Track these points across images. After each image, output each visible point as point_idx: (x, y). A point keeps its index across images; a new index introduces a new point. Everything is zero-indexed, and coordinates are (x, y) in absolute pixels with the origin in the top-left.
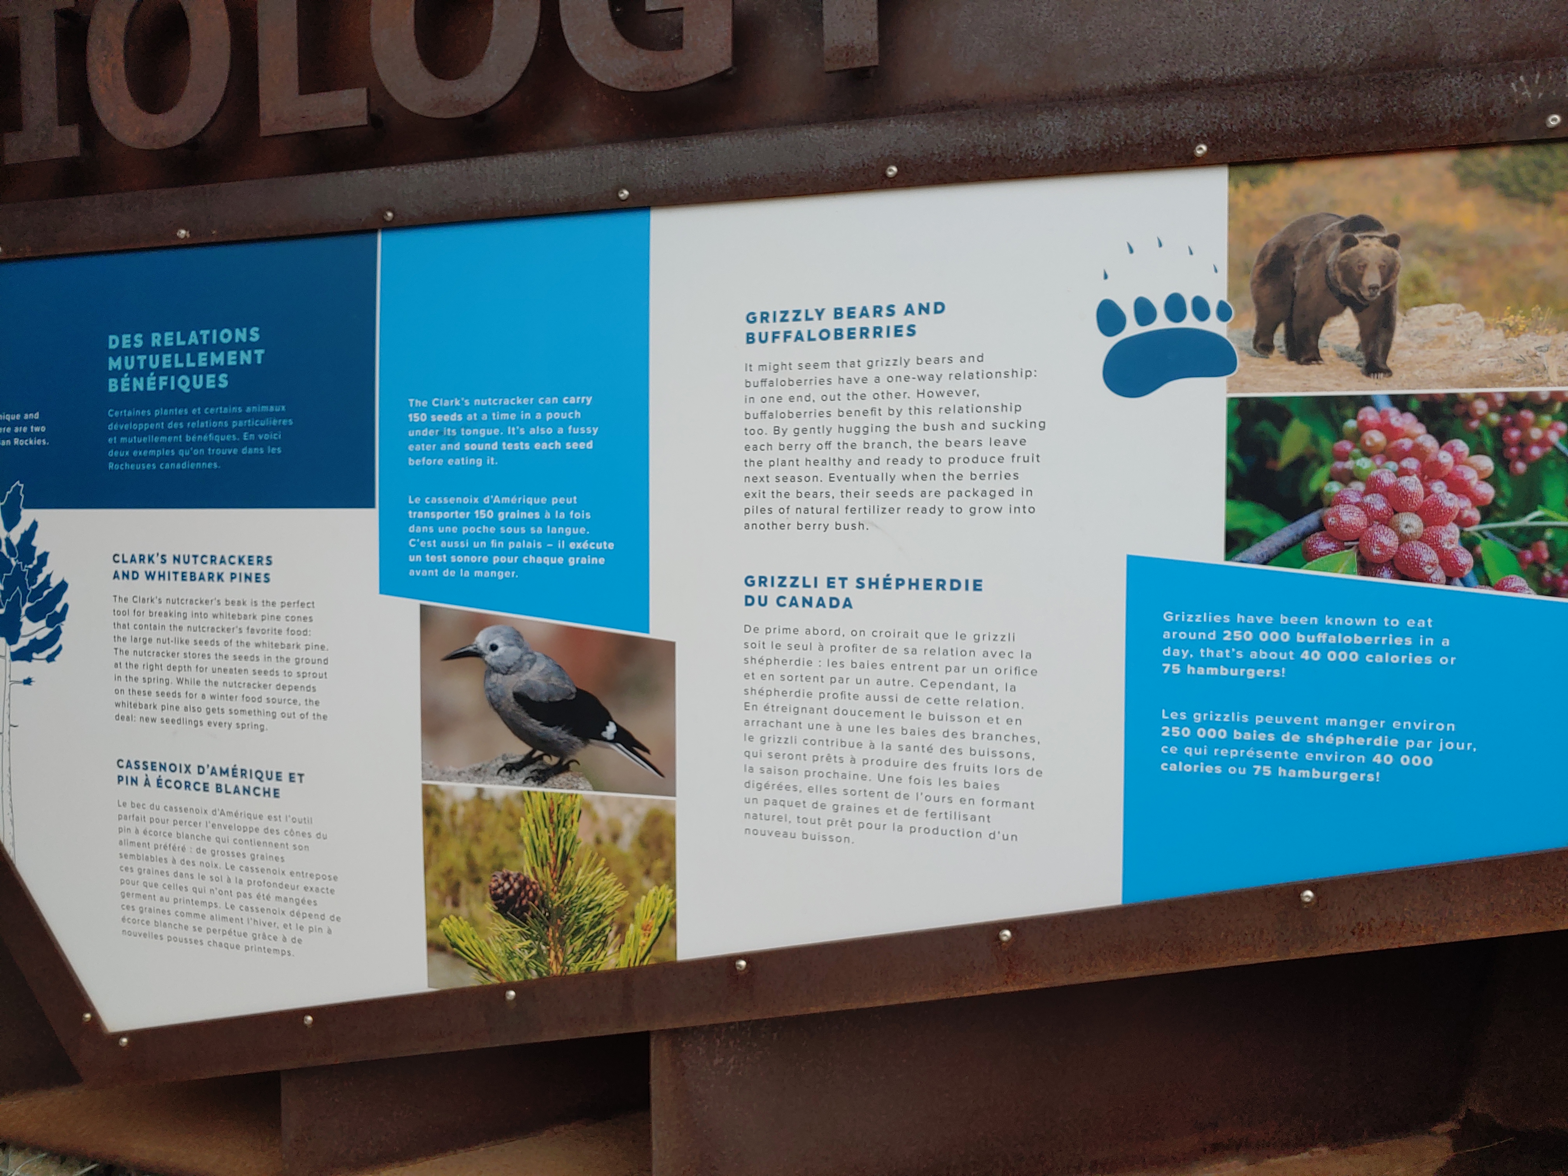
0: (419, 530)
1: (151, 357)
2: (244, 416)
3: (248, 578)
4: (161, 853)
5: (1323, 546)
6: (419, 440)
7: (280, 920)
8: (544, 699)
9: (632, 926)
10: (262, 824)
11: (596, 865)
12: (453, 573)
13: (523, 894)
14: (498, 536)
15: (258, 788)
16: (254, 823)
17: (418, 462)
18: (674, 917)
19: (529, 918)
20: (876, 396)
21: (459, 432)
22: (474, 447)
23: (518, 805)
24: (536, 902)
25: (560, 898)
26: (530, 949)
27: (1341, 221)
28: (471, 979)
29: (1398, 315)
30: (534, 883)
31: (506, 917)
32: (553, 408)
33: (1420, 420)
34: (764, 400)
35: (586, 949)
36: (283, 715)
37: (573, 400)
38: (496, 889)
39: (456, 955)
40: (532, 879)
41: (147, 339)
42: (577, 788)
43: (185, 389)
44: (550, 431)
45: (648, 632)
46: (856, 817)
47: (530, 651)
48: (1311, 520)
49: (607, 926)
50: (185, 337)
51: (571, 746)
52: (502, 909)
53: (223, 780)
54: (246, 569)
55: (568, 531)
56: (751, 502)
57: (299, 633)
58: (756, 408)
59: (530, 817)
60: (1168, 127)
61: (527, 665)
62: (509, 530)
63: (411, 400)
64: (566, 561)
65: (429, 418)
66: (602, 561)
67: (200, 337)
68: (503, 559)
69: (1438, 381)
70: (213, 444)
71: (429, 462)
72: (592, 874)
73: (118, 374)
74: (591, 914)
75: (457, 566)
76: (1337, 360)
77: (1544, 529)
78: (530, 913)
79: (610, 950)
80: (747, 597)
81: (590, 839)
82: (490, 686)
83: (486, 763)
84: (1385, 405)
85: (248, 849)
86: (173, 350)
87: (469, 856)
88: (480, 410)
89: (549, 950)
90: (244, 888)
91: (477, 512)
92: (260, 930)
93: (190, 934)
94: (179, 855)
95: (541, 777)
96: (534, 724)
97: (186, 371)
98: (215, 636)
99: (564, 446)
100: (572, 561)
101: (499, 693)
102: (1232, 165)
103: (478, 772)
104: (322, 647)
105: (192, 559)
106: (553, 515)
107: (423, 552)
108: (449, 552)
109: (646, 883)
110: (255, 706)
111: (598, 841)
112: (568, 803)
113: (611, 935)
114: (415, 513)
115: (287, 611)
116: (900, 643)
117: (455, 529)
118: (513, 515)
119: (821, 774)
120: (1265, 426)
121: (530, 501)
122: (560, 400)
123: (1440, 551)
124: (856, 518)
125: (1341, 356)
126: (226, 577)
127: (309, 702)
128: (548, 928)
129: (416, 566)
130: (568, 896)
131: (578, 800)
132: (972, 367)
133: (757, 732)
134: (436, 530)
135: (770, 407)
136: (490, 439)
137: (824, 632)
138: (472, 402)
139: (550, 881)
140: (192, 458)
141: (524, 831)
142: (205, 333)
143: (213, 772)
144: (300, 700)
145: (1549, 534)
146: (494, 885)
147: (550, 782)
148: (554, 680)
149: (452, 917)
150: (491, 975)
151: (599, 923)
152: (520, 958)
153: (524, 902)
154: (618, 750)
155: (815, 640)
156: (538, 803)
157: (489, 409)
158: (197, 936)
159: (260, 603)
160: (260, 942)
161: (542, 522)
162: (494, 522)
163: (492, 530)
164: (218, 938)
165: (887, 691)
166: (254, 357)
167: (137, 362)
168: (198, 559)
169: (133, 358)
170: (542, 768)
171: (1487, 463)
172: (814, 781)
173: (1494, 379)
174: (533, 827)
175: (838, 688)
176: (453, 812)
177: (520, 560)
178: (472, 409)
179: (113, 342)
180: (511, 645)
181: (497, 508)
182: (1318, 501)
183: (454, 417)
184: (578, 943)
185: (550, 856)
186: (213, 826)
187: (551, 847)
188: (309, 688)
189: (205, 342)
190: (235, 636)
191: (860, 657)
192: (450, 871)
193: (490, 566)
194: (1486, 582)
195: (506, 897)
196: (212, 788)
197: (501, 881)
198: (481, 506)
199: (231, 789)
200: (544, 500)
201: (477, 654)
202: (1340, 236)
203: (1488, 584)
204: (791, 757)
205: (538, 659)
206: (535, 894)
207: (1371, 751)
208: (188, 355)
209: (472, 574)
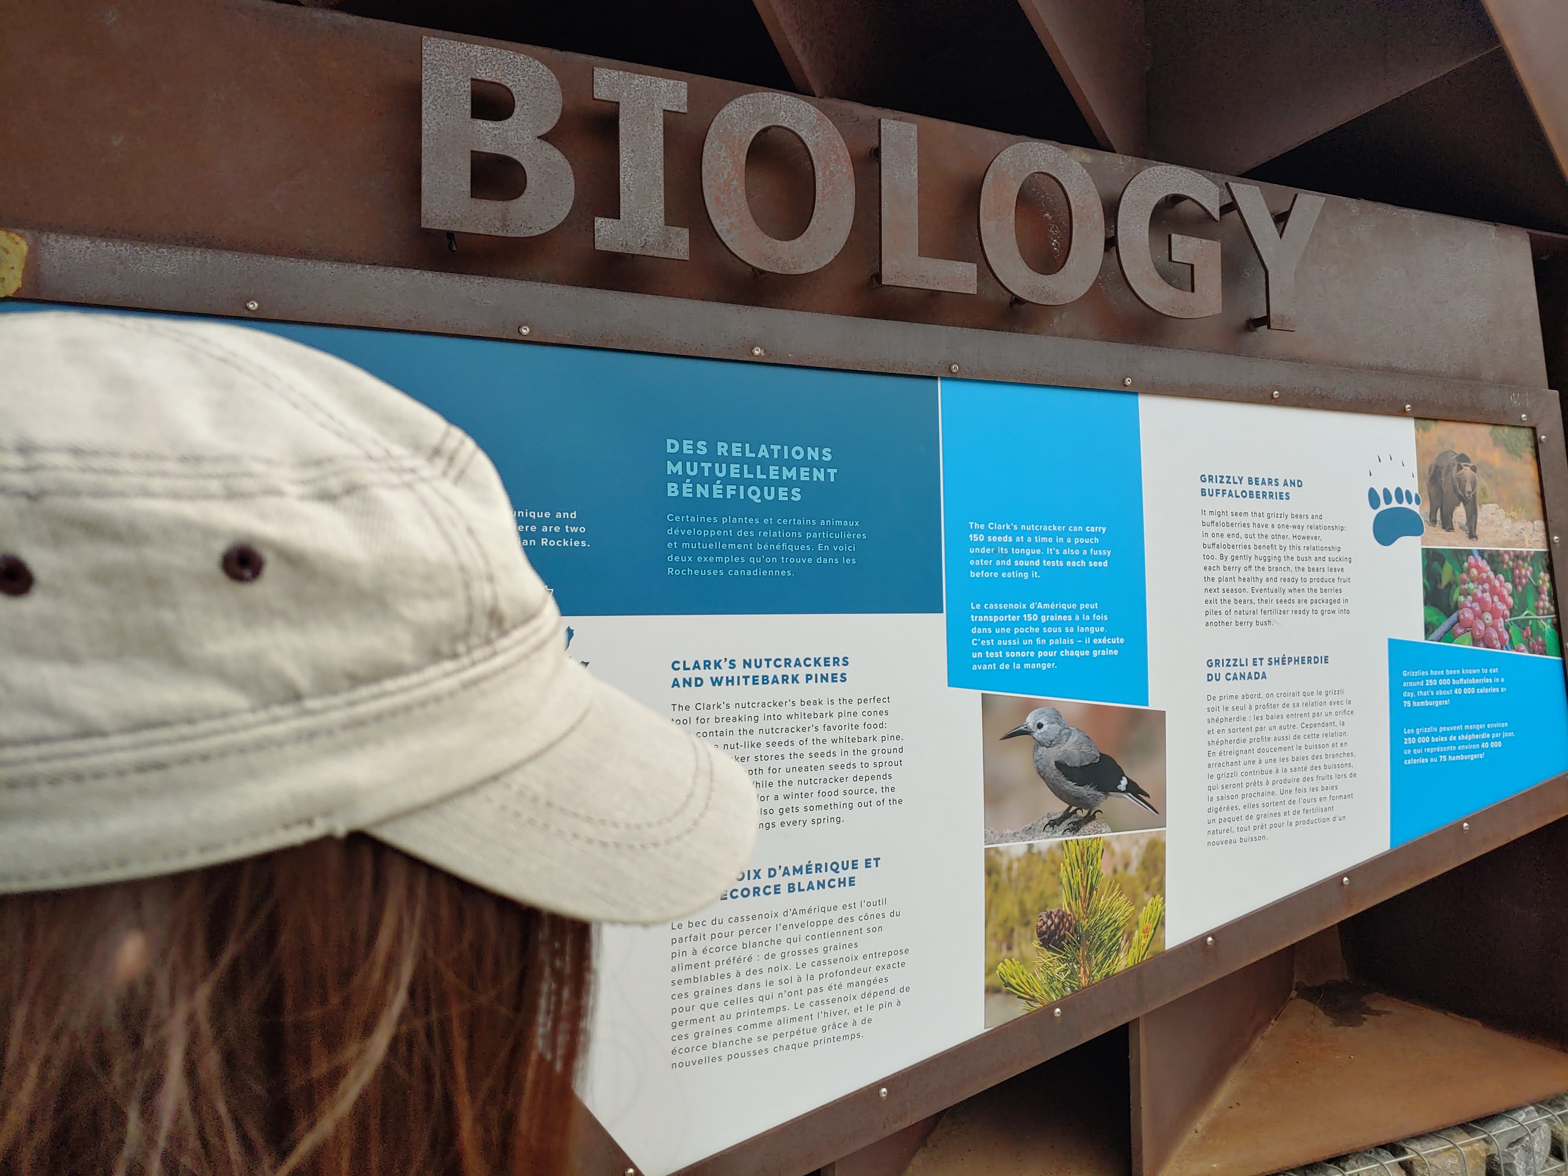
0: (979, 631)
1: (717, 465)
2: (819, 529)
3: (824, 678)
4: (723, 969)
5: (1460, 631)
6: (978, 556)
7: (850, 1005)
8: (1077, 765)
9: (1136, 932)
10: (834, 915)
11: (1113, 891)
12: (1007, 666)
13: (1061, 926)
14: (1041, 635)
15: (834, 880)
16: (828, 916)
17: (978, 575)
18: (1164, 917)
19: (1065, 945)
20: (1273, 537)
21: (1010, 551)
22: (1021, 563)
23: (1059, 853)
24: (1071, 931)
25: (1088, 922)
26: (1065, 970)
27: (1456, 456)
28: (1020, 1009)
29: (1478, 508)
30: (1070, 915)
31: (1049, 949)
32: (1079, 535)
33: (1488, 564)
34: (1213, 535)
35: (1105, 959)
36: (860, 805)
37: (1093, 529)
38: (1041, 927)
39: (1009, 993)
40: (1069, 912)
41: (712, 448)
42: (1101, 832)
43: (756, 499)
44: (1077, 552)
45: (1147, 705)
46: (1269, 821)
47: (1066, 726)
48: (1454, 617)
49: (1120, 937)
50: (755, 450)
51: (1097, 799)
52: (1045, 943)
53: (795, 879)
54: (823, 670)
55: (1092, 630)
56: (1209, 607)
57: (875, 726)
58: (1209, 541)
59: (1068, 861)
60: (1395, 392)
61: (1065, 738)
62: (1050, 630)
63: (971, 523)
64: (1091, 653)
65: (986, 538)
66: (1116, 652)
67: (771, 452)
68: (1046, 654)
69: (1493, 543)
70: (787, 554)
71: (987, 575)
72: (1109, 900)
73: (680, 480)
74: (1109, 930)
75: (1010, 661)
76: (1459, 530)
77: (1528, 620)
78: (1066, 941)
79: (1122, 955)
80: (1209, 675)
81: (1110, 871)
82: (1038, 758)
83: (1035, 822)
84: (1476, 555)
85: (820, 943)
86: (741, 461)
87: (1021, 904)
88: (1026, 534)
89: (1079, 968)
90: (816, 984)
91: (1025, 616)
92: (828, 1021)
93: (756, 1046)
94: (743, 967)
95: (1076, 828)
96: (1070, 786)
97: (755, 482)
98: (790, 736)
99: (1087, 564)
100: (1095, 653)
101: (1045, 764)
102: (1416, 418)
103: (1029, 831)
104: (898, 737)
105: (764, 663)
106: (1081, 617)
107: (983, 649)
108: (1005, 649)
109: (1146, 896)
110: (833, 799)
111: (1115, 871)
112: (1095, 846)
113: (1123, 943)
114: (976, 617)
115: (864, 707)
116: (1290, 700)
117: (1008, 630)
118: (1052, 618)
119: (1251, 795)
120: (1436, 564)
121: (1064, 607)
122: (1084, 529)
123: (1498, 632)
124: (1268, 617)
125: (1461, 528)
126: (802, 679)
127: (885, 789)
128: (1079, 949)
129: (978, 661)
130: (1093, 920)
131: (1101, 841)
132: (1317, 522)
133: (1215, 771)
134: (993, 630)
135: (1218, 541)
136: (1033, 557)
137: (1252, 696)
138: (1019, 527)
139: (1081, 911)
140: (763, 566)
141: (1063, 875)
142: (776, 448)
143: (786, 872)
144: (878, 789)
145: (1530, 623)
146: (1040, 924)
147: (1081, 830)
148: (1084, 748)
149: (1006, 960)
150: (1036, 1001)
151: (1114, 936)
152: (1058, 980)
153: (1062, 933)
154: (1128, 798)
155: (1247, 702)
156: (1073, 849)
157: (1033, 534)
158: (763, 1045)
159: (836, 702)
160: (830, 1033)
161: (1073, 623)
162: (1038, 624)
163: (1037, 630)
164: (786, 1041)
165: (1284, 733)
166: (827, 475)
167: (701, 469)
168: (772, 663)
169: (695, 464)
170: (1076, 820)
171: (1509, 586)
172: (1247, 801)
173: (1509, 543)
174: (1069, 869)
175: (1260, 734)
176: (1010, 869)
177: (1058, 654)
178: (1020, 533)
179: (672, 446)
180: (1053, 723)
181: (1040, 612)
182: (1457, 607)
183: (1006, 539)
184: (1100, 956)
185: (1082, 890)
186: (784, 927)
187: (1082, 883)
188: (885, 776)
189: (776, 456)
190: (811, 734)
191: (1271, 712)
192: (1005, 921)
193: (1035, 660)
194: (1513, 648)
195: (1048, 932)
196: (784, 889)
197: (1045, 919)
198: (1028, 611)
199: (804, 886)
200: (1074, 606)
201: (1027, 733)
202: (1457, 463)
203: (1514, 649)
204: (1234, 786)
205: (1072, 734)
206: (1070, 924)
207: (1480, 741)
208: (759, 467)
209: (1022, 666)
